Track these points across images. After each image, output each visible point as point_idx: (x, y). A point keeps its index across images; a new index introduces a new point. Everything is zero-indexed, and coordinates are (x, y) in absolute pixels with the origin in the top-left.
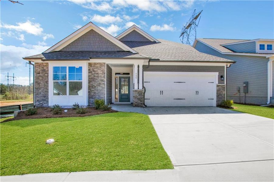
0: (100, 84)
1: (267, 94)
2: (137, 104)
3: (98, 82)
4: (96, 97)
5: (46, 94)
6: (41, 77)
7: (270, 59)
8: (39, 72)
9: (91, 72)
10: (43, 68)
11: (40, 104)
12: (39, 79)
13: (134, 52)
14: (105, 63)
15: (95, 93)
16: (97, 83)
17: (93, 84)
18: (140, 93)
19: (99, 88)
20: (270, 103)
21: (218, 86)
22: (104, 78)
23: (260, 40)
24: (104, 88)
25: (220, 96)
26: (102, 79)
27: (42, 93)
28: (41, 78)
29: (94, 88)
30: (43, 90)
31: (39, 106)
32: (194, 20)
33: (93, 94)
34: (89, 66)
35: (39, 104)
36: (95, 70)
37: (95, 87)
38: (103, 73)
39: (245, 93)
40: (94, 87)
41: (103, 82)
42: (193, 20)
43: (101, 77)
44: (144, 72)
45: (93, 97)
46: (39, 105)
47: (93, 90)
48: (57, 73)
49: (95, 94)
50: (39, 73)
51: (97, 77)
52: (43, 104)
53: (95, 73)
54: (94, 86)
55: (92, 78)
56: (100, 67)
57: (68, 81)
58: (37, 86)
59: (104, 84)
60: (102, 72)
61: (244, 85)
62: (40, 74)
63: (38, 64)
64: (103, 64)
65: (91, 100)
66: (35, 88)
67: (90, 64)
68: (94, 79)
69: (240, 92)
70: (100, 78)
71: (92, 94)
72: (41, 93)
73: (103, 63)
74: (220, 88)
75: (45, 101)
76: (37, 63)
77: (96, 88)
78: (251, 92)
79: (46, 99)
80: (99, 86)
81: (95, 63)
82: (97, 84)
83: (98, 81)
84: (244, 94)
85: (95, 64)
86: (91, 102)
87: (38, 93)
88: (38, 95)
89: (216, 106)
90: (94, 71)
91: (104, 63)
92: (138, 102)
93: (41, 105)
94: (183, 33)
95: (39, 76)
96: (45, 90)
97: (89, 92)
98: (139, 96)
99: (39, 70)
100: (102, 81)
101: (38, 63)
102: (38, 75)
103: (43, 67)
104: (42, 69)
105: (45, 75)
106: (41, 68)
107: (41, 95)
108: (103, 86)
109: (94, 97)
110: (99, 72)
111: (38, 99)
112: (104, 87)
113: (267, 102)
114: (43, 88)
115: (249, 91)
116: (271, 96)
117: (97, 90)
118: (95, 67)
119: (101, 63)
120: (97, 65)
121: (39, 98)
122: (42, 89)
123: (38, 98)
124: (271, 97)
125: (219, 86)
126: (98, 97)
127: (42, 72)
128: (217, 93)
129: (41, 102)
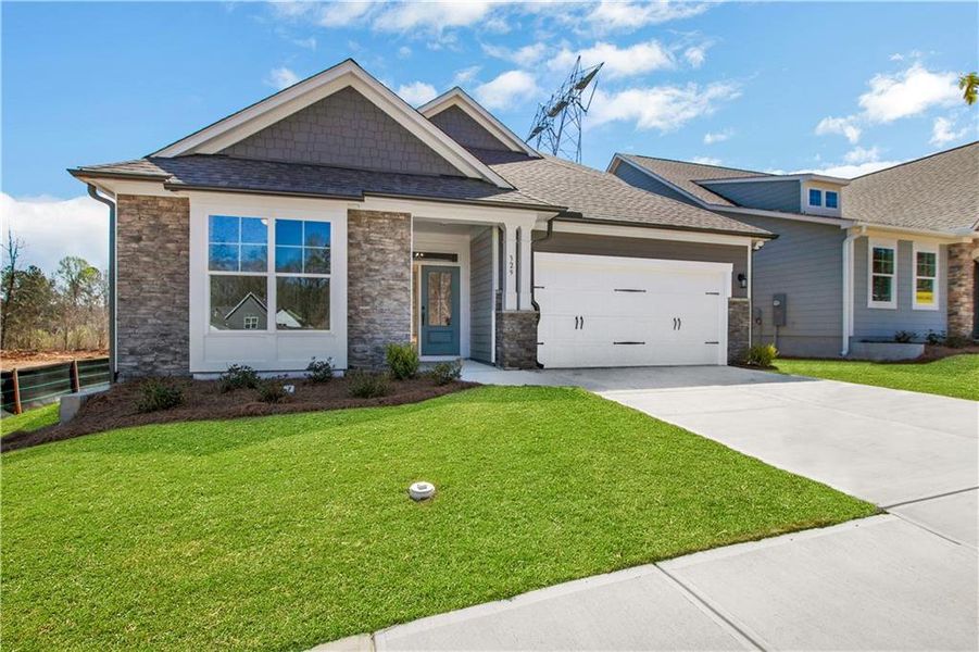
0: (390, 288)
1: (842, 330)
2: (515, 359)
3: (383, 282)
4: (376, 336)
5: (167, 325)
6: (148, 256)
7: (848, 233)
8: (136, 234)
9: (358, 245)
10: (155, 217)
11: (145, 364)
12: (138, 263)
13: (501, 184)
14: (408, 216)
15: (372, 322)
16: (381, 284)
17: (367, 290)
18: (525, 322)
19: (389, 304)
20: (849, 353)
21: (731, 304)
22: (404, 268)
23: (814, 178)
24: (404, 304)
25: (737, 334)
26: (399, 271)
27: (150, 321)
28: (146, 259)
29: (367, 304)
30: (158, 307)
31: (136, 373)
32: (576, 93)
33: (365, 324)
34: (353, 223)
35: (135, 364)
36: (374, 236)
37: (374, 299)
38: (402, 249)
39: (778, 326)
40: (368, 300)
41: (403, 284)
42: (571, 90)
43: (394, 263)
44: (535, 253)
45: (365, 336)
46: (136, 368)
47: (365, 312)
48: (227, 243)
49: (371, 327)
50: (138, 239)
51: (382, 263)
52: (156, 367)
53: (372, 250)
54: (370, 296)
55: (361, 268)
56: (393, 229)
57: (272, 276)
58: (130, 292)
59: (406, 289)
60: (397, 247)
61: (777, 303)
62: (142, 243)
63: (133, 201)
64: (403, 217)
65: (359, 346)
66: (120, 299)
67: (353, 216)
68: (371, 270)
69: (760, 324)
70: (391, 269)
71: (362, 325)
72: (145, 320)
73: (401, 214)
74: (737, 310)
75: (168, 351)
76: (128, 197)
77: (376, 303)
78: (794, 323)
79: (172, 345)
80: (388, 295)
81: (372, 212)
82: (378, 288)
83: (383, 279)
84: (775, 329)
85: (373, 214)
86: (358, 355)
87: (131, 320)
88: (130, 331)
89: (726, 364)
90: (367, 241)
91: (405, 214)
92: (518, 355)
93: (150, 368)
94: (538, 130)
95: (140, 250)
96: (164, 308)
97: (349, 318)
98: (523, 332)
99: (138, 226)
100: (401, 277)
101: (134, 197)
102: (134, 245)
103: (155, 213)
104: (152, 222)
105: (166, 248)
106: (145, 217)
107: (148, 329)
108: (402, 296)
109: (370, 336)
110: (389, 244)
111: (130, 344)
112: (405, 300)
113: (842, 350)
114: (160, 300)
115: (789, 320)
116: (852, 334)
117: (382, 311)
118: (372, 228)
119: (395, 214)
120: (381, 221)
121: (139, 342)
122: (154, 303)
123: (132, 341)
124: (850, 338)
125: (734, 303)
126: (382, 335)
127: (152, 236)
128: (729, 325)
129: (148, 359)
